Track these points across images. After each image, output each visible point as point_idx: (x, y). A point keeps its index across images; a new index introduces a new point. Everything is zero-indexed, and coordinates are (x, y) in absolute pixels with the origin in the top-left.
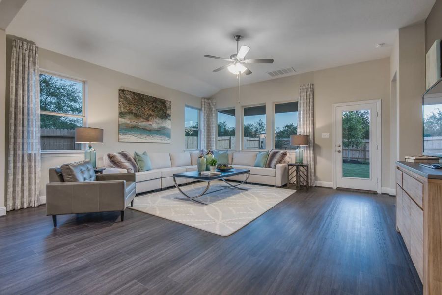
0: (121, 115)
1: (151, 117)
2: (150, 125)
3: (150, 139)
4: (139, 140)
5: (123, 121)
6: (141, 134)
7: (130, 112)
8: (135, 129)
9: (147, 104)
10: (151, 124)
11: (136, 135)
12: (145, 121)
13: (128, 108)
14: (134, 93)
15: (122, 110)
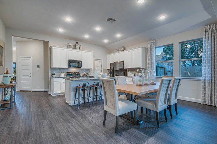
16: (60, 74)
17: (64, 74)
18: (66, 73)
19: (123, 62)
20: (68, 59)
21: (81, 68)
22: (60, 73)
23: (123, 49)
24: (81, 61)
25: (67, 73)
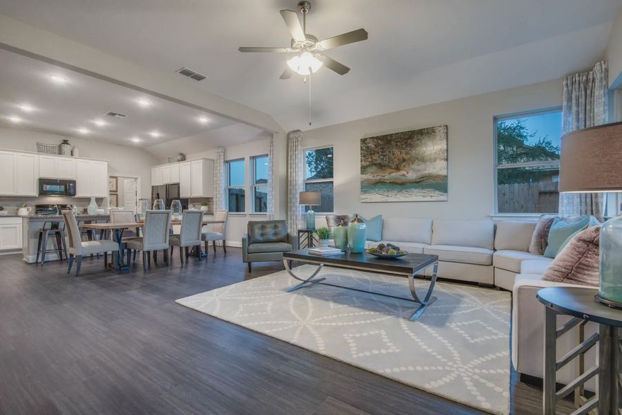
0: (364, 169)
1: (404, 164)
2: (404, 175)
3: (401, 197)
4: (385, 199)
5: (365, 177)
6: (388, 191)
7: (373, 164)
8: (379, 185)
9: (397, 145)
10: (405, 173)
11: (381, 192)
12: (393, 170)
13: (370, 160)
14: (377, 138)
15: (364, 164)
16: (18, 210)
17: (28, 210)
18: (34, 207)
19: (178, 185)
20: (38, 177)
21: (73, 197)
22: (16, 208)
23: (179, 157)
24: (75, 181)
25: (38, 206)
